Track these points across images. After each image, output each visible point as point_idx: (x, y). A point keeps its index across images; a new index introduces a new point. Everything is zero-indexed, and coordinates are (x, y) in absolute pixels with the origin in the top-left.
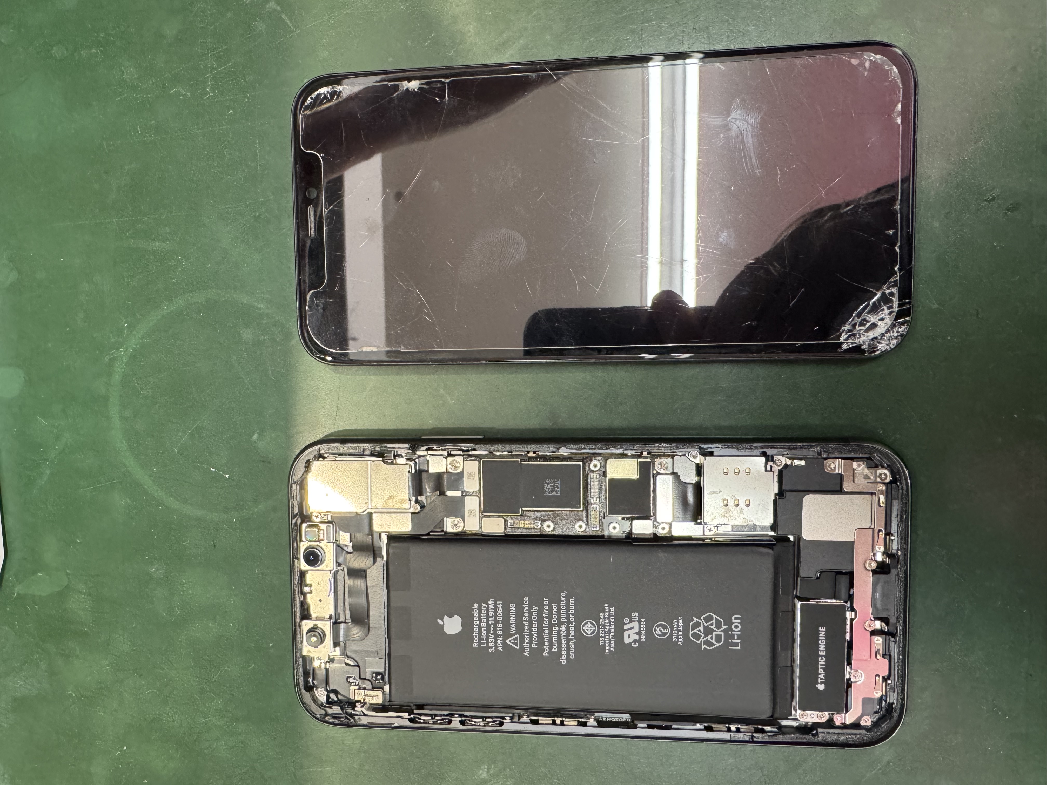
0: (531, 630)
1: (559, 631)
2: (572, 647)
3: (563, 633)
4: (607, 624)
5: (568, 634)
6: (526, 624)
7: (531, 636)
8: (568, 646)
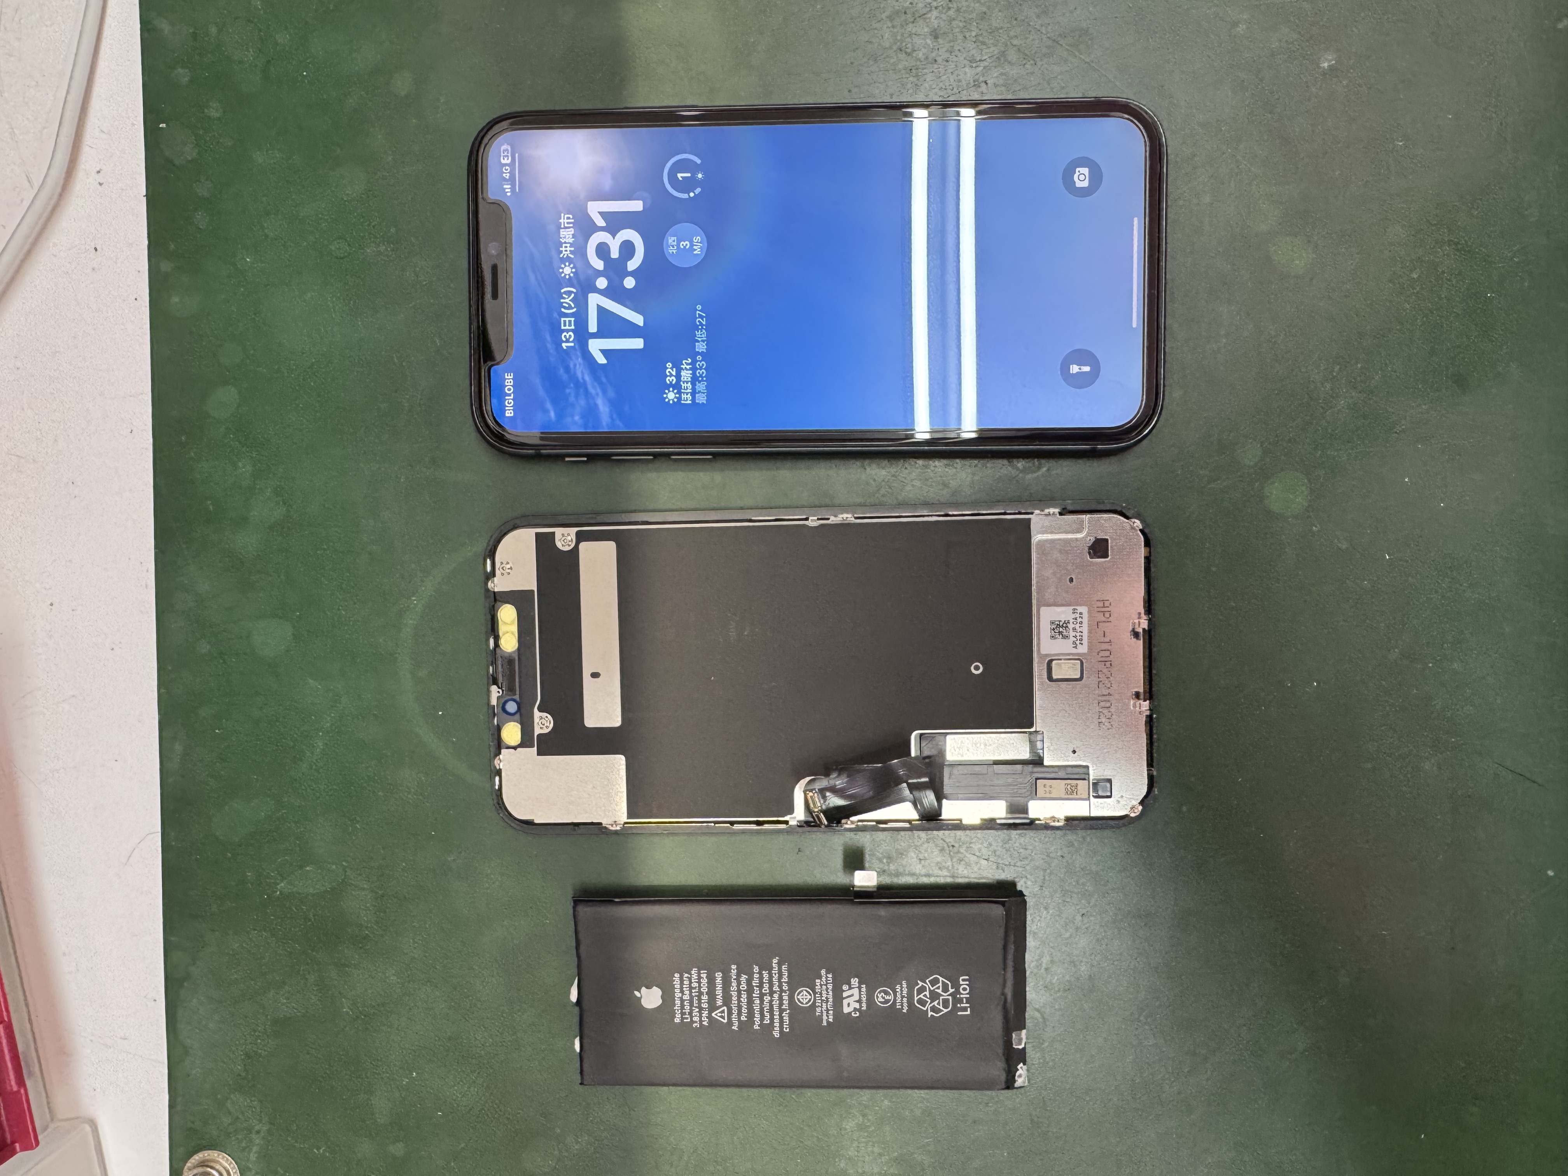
0: (739, 1001)
1: (771, 1001)
2: (786, 1018)
3: (776, 1003)
4: (824, 992)
5: (781, 1004)
6: (734, 994)
7: (740, 1008)
8: (781, 1018)
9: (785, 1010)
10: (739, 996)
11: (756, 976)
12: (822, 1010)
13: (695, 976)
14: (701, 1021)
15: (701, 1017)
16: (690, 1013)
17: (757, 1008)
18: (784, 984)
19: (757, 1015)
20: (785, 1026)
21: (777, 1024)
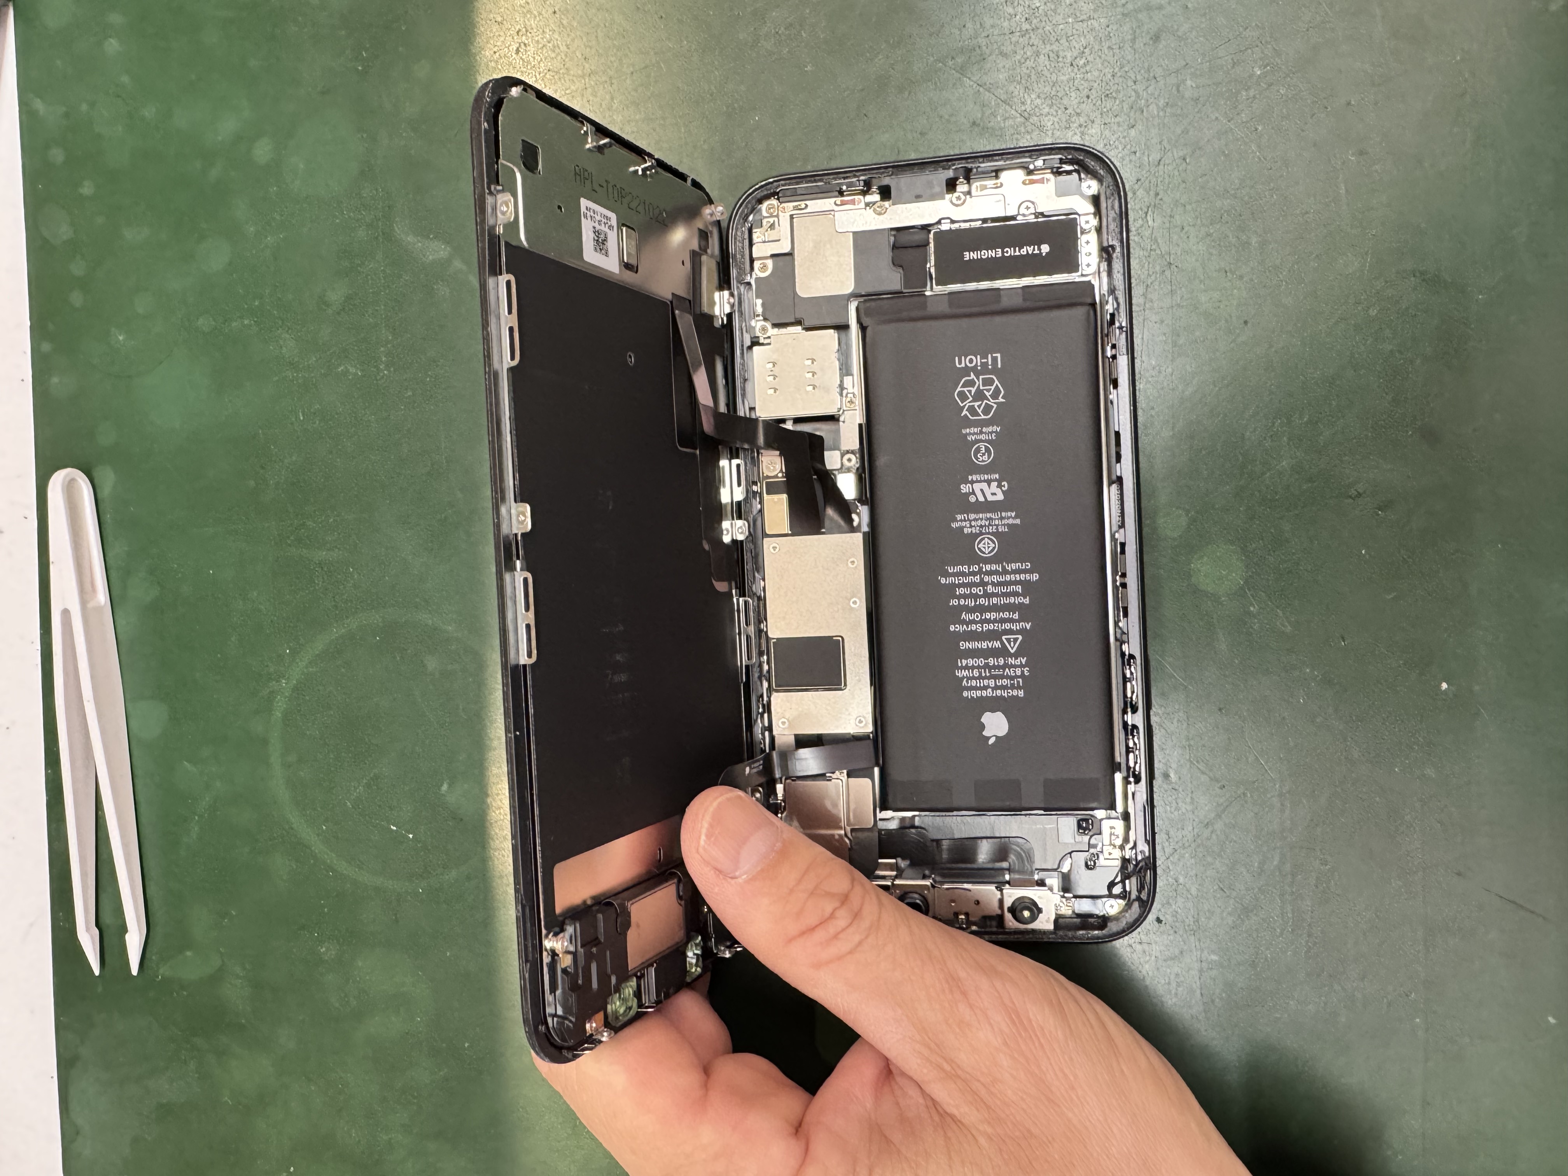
0: (995, 621)
1: (993, 584)
2: (1014, 566)
3: (995, 578)
4: (979, 523)
5: (996, 572)
6: (986, 627)
7: (1003, 621)
8: (1014, 572)
9: (1003, 567)
10: (988, 621)
11: (962, 602)
12: (1002, 525)
13: (965, 673)
14: (1021, 666)
15: (1015, 666)
16: (1012, 678)
17: (1004, 601)
18: (971, 570)
19: (1012, 600)
20: (1024, 567)
21: (1023, 577)
